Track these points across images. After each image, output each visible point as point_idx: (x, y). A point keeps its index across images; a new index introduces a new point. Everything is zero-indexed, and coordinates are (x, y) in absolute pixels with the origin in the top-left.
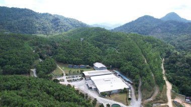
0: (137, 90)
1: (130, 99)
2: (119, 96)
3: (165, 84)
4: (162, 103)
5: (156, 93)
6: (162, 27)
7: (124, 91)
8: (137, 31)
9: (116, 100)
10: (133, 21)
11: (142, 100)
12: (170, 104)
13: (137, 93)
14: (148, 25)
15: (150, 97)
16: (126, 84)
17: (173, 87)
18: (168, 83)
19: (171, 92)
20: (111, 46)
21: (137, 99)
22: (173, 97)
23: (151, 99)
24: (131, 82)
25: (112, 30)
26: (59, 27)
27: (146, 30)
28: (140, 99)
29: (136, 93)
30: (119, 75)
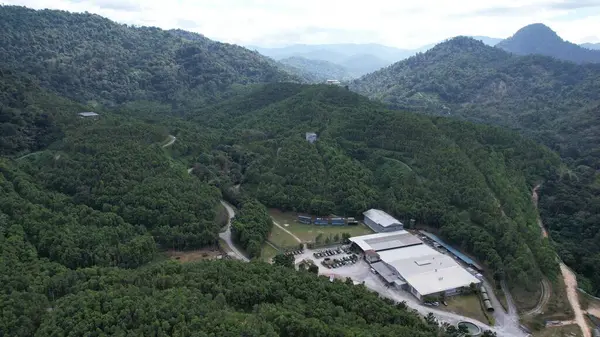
0: (499, 287)
1: (491, 310)
2: (463, 303)
3: (559, 271)
4: (564, 319)
5: (547, 296)
6: (508, 77)
7: (472, 291)
9: (460, 312)
11: (519, 312)
12: (580, 320)
13: (503, 295)
14: (469, 72)
15: (534, 307)
16: (471, 273)
17: (578, 280)
18: (564, 269)
19: (577, 291)
20: (391, 156)
21: (506, 310)
22: (584, 306)
23: (538, 311)
24: (477, 266)
26: (201, 77)
27: (464, 87)
28: (512, 310)
29: (500, 297)
30: (441, 247)
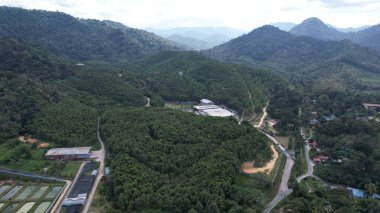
6: (290, 47)
8: (250, 54)
10: (245, 35)
25: (210, 50)
26: (124, 48)
